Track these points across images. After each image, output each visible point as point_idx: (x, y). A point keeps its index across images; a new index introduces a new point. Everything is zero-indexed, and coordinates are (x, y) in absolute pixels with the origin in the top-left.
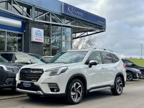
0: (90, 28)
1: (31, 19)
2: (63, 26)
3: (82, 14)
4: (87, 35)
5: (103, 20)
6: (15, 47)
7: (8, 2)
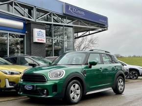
0: (92, 27)
1: (33, 20)
2: (65, 26)
4: (89, 34)
5: (105, 19)
6: (18, 49)
7: (9, 3)
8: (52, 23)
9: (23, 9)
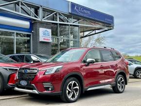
1: (39, 19)
2: (71, 25)
4: (95, 34)
7: (16, 3)
8: (58, 22)
9: (29, 8)
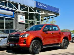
3: (46, 7)
4: (50, 18)
5: (58, 10)
